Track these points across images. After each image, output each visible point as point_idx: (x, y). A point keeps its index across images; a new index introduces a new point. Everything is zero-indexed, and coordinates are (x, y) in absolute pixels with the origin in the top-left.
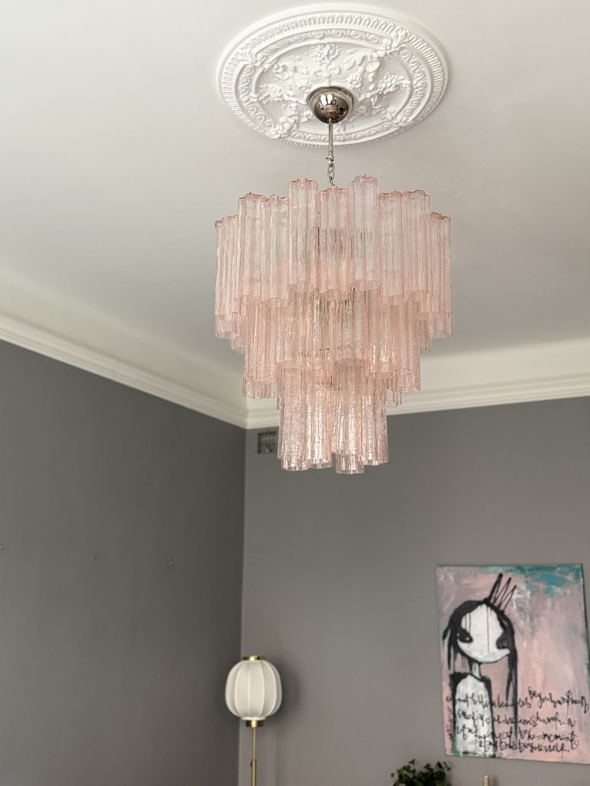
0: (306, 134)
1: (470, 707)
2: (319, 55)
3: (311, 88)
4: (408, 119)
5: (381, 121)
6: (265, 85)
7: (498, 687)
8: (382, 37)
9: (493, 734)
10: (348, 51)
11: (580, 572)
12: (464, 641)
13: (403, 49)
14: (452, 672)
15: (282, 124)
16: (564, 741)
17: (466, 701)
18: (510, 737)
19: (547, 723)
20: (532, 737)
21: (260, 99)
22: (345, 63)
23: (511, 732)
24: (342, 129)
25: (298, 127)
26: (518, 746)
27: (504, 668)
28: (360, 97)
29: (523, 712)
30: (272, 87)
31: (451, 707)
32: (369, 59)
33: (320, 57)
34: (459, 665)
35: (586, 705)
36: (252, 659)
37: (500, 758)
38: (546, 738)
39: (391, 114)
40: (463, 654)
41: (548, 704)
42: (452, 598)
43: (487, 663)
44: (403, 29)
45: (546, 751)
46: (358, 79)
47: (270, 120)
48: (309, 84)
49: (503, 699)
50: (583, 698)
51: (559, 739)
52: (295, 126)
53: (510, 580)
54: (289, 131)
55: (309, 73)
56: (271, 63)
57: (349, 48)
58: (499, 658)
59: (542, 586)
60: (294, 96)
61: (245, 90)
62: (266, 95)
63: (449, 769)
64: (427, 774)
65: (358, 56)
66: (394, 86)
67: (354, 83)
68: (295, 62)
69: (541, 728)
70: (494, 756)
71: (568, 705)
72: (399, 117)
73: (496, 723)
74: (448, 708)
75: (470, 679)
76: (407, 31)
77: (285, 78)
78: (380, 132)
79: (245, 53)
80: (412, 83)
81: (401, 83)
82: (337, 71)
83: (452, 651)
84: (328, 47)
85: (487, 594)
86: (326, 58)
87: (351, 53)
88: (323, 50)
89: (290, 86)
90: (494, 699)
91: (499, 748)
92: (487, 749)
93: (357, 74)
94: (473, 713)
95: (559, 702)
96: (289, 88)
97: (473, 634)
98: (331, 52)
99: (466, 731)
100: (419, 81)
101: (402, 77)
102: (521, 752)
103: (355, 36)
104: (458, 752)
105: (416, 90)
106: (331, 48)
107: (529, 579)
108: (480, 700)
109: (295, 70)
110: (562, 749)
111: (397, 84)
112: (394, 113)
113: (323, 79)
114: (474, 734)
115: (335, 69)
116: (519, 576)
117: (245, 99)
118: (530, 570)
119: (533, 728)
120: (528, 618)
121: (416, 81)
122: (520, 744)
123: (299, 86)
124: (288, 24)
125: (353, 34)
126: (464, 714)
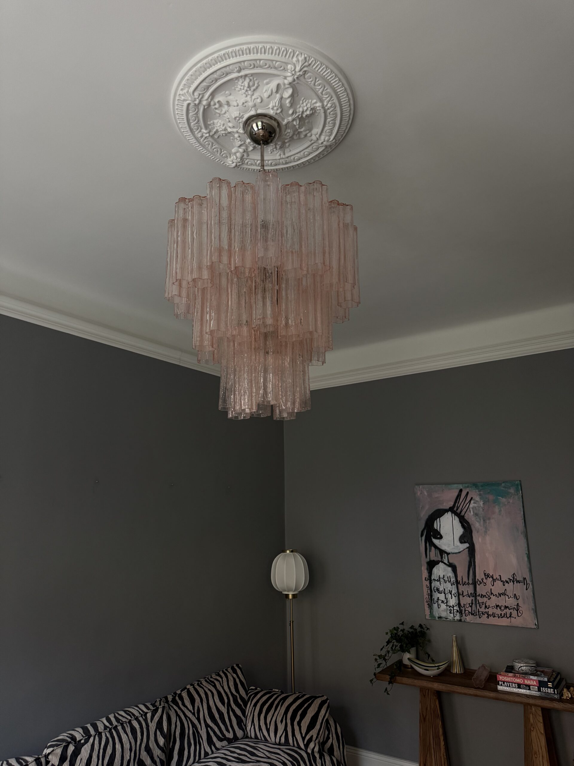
0: (256, 161)
1: (442, 585)
2: (242, 87)
3: (243, 118)
4: (330, 139)
5: (310, 143)
6: (212, 122)
7: (462, 571)
8: (287, 64)
9: (459, 604)
10: (265, 82)
11: (519, 486)
12: (436, 538)
13: (307, 72)
14: (428, 560)
15: (235, 153)
16: (512, 611)
17: (439, 580)
18: (471, 607)
19: (498, 597)
20: (487, 607)
21: (211, 134)
22: (265, 92)
23: (472, 603)
24: (282, 154)
25: (248, 155)
26: (478, 614)
27: (465, 557)
28: (284, 121)
29: (480, 589)
30: (217, 123)
31: (429, 585)
32: (282, 86)
33: (243, 89)
34: (433, 555)
35: (527, 584)
36: (288, 552)
37: (465, 621)
38: (498, 608)
39: (315, 135)
40: (436, 547)
41: (498, 583)
42: (427, 507)
43: (453, 553)
44: (302, 54)
45: (499, 618)
46: (277, 105)
47: (225, 152)
48: (241, 114)
49: (465, 579)
50: (525, 579)
51: (507, 609)
52: (245, 155)
53: (468, 493)
54: (242, 158)
55: (239, 105)
56: (207, 100)
57: (266, 79)
58: (461, 550)
59: (491, 497)
60: (234, 127)
61: (196, 127)
62: (215, 130)
63: (428, 629)
64: (412, 632)
65: (273, 85)
66: (309, 109)
67: (275, 108)
68: (226, 97)
69: (494, 601)
70: (460, 620)
71: (514, 584)
72: (323, 137)
73: (461, 597)
74: (427, 585)
75: (441, 564)
76: (306, 56)
77: (223, 112)
78: (312, 153)
79: (185, 93)
80: (323, 105)
81: (315, 107)
82: (259, 100)
83: (428, 545)
84: (247, 80)
85: (451, 504)
86: (248, 89)
87: (267, 83)
88: (244, 83)
89: (229, 118)
90: (459, 579)
91: (464, 615)
92: (455, 615)
93: (276, 101)
94: (444, 589)
95: (507, 582)
96: (227, 120)
97: (442, 533)
98: (251, 84)
99: (440, 602)
100: (329, 102)
101: (315, 101)
102: (480, 618)
103: (264, 66)
104: (435, 617)
105: (329, 111)
106: (251, 80)
107: (481, 493)
108: (449, 580)
109: (228, 104)
110: (510, 616)
111: (312, 107)
112: (317, 134)
113: (250, 108)
114: (446, 604)
115: (258, 98)
116: (474, 491)
117: (199, 135)
118: (482, 486)
119: (488, 600)
120: (482, 520)
121: (326, 102)
122: (479, 612)
123: (233, 117)
124: (209, 61)
125: (262, 63)
126: (438, 590)
